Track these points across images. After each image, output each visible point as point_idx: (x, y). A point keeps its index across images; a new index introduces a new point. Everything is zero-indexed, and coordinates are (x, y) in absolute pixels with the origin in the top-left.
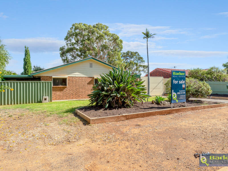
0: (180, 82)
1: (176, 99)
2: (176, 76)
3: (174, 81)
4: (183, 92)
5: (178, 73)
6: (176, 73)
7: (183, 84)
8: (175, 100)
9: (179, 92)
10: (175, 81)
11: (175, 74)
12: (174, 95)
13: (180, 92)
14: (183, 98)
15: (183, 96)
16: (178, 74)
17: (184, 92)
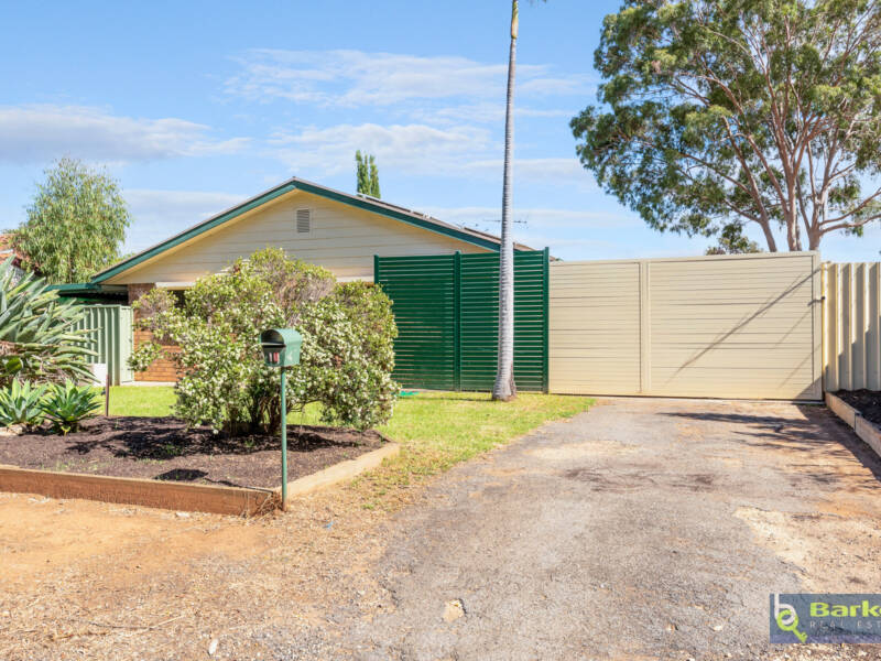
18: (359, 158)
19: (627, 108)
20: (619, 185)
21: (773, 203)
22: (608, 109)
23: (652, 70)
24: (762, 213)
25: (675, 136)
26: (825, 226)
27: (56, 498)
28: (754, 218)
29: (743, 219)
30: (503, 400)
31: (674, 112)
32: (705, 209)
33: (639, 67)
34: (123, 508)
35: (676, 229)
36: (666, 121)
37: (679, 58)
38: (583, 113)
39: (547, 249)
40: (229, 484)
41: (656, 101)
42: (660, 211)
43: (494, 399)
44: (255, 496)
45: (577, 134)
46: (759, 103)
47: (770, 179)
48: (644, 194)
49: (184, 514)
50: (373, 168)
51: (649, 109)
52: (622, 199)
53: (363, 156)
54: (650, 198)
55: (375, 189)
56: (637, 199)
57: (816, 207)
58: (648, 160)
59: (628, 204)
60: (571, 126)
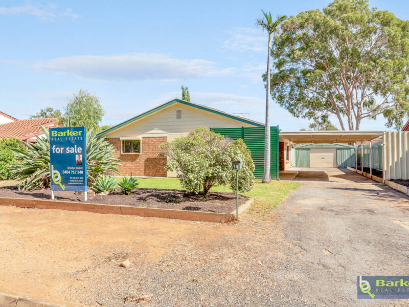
0: (70, 150)
1: (59, 183)
2: (58, 139)
3: (54, 148)
4: (77, 170)
5: (65, 133)
6: (58, 133)
7: (78, 153)
8: (58, 185)
9: (66, 169)
10: (56, 147)
11: (56, 135)
12: (56, 175)
13: (70, 170)
14: (79, 182)
15: (76, 178)
16: (62, 134)
17: (79, 170)
18: (183, 88)
19: (284, 70)
20: (281, 99)
21: (341, 107)
22: (277, 71)
23: (294, 58)
24: (337, 110)
25: (302, 81)
26: (363, 116)
27: (145, 217)
28: (333, 112)
29: (329, 113)
30: (267, 183)
31: (303, 72)
32: (314, 109)
33: (289, 56)
34: (174, 220)
35: (304, 117)
36: (299, 75)
37: (304, 52)
39: (278, 126)
40: (212, 211)
41: (295, 67)
42: (297, 110)
43: (263, 182)
44: (226, 216)
45: (264, 80)
46: (335, 68)
47: (340, 98)
48: (290, 103)
49: (199, 222)
50: (188, 92)
51: (292, 71)
52: (282, 105)
53: (184, 87)
54: (292, 105)
55: (189, 99)
56: (287, 105)
57: (359, 108)
58: (292, 90)
59: (284, 107)
60: (262, 77)
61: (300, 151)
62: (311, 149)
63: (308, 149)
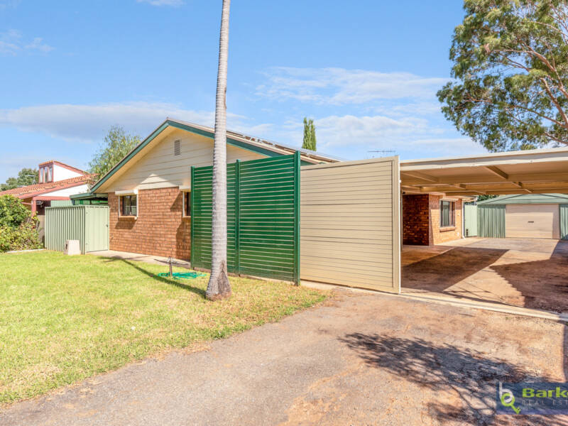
18: (305, 122)
22: (459, 82)
38: (445, 88)
45: (441, 100)
50: (312, 127)
60: (437, 95)
61: (486, 209)
62: (507, 206)
63: (504, 206)
